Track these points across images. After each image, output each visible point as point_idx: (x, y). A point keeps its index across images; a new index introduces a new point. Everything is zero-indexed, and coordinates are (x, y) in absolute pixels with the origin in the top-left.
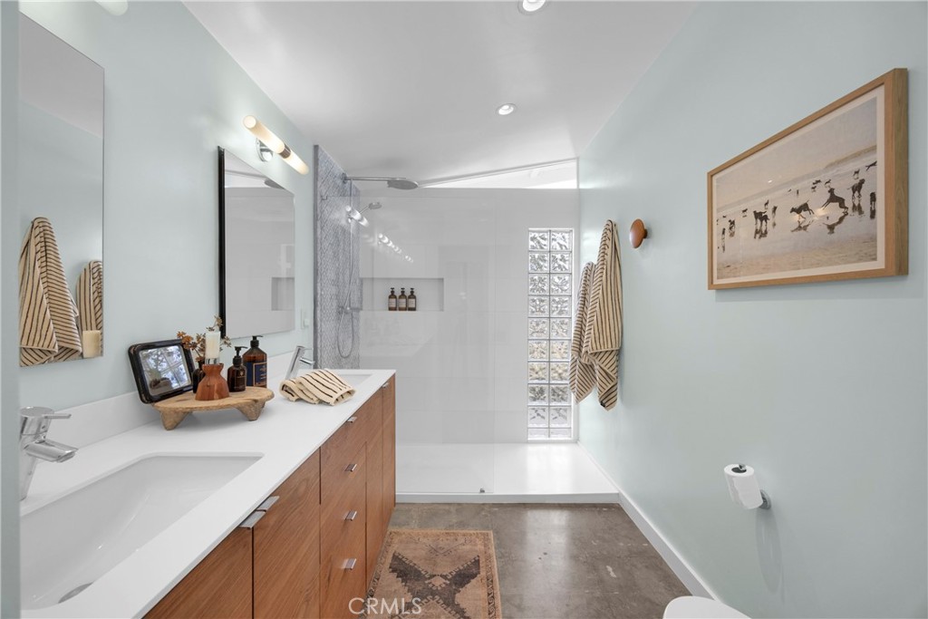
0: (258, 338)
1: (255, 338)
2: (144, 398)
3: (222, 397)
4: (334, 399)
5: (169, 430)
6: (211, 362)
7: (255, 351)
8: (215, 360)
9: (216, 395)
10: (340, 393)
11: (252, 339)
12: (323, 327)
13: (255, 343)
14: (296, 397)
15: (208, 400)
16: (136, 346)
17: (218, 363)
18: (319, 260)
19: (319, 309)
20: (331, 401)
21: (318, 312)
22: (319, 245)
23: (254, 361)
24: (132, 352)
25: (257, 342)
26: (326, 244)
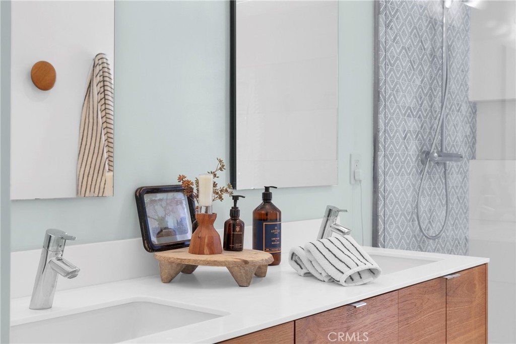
0: (271, 190)
1: (267, 189)
2: (146, 245)
3: (212, 252)
4: (345, 277)
5: (164, 283)
6: (203, 211)
7: (267, 206)
8: (207, 208)
9: (206, 250)
10: (356, 269)
11: (264, 191)
12: (389, 183)
13: (267, 196)
14: (304, 271)
15: (199, 254)
16: (141, 188)
17: (210, 212)
18: (382, 77)
19: (381, 154)
20: (342, 278)
21: (380, 159)
22: (382, 54)
23: (266, 220)
24: (138, 194)
25: (270, 194)
26: (395, 50)
